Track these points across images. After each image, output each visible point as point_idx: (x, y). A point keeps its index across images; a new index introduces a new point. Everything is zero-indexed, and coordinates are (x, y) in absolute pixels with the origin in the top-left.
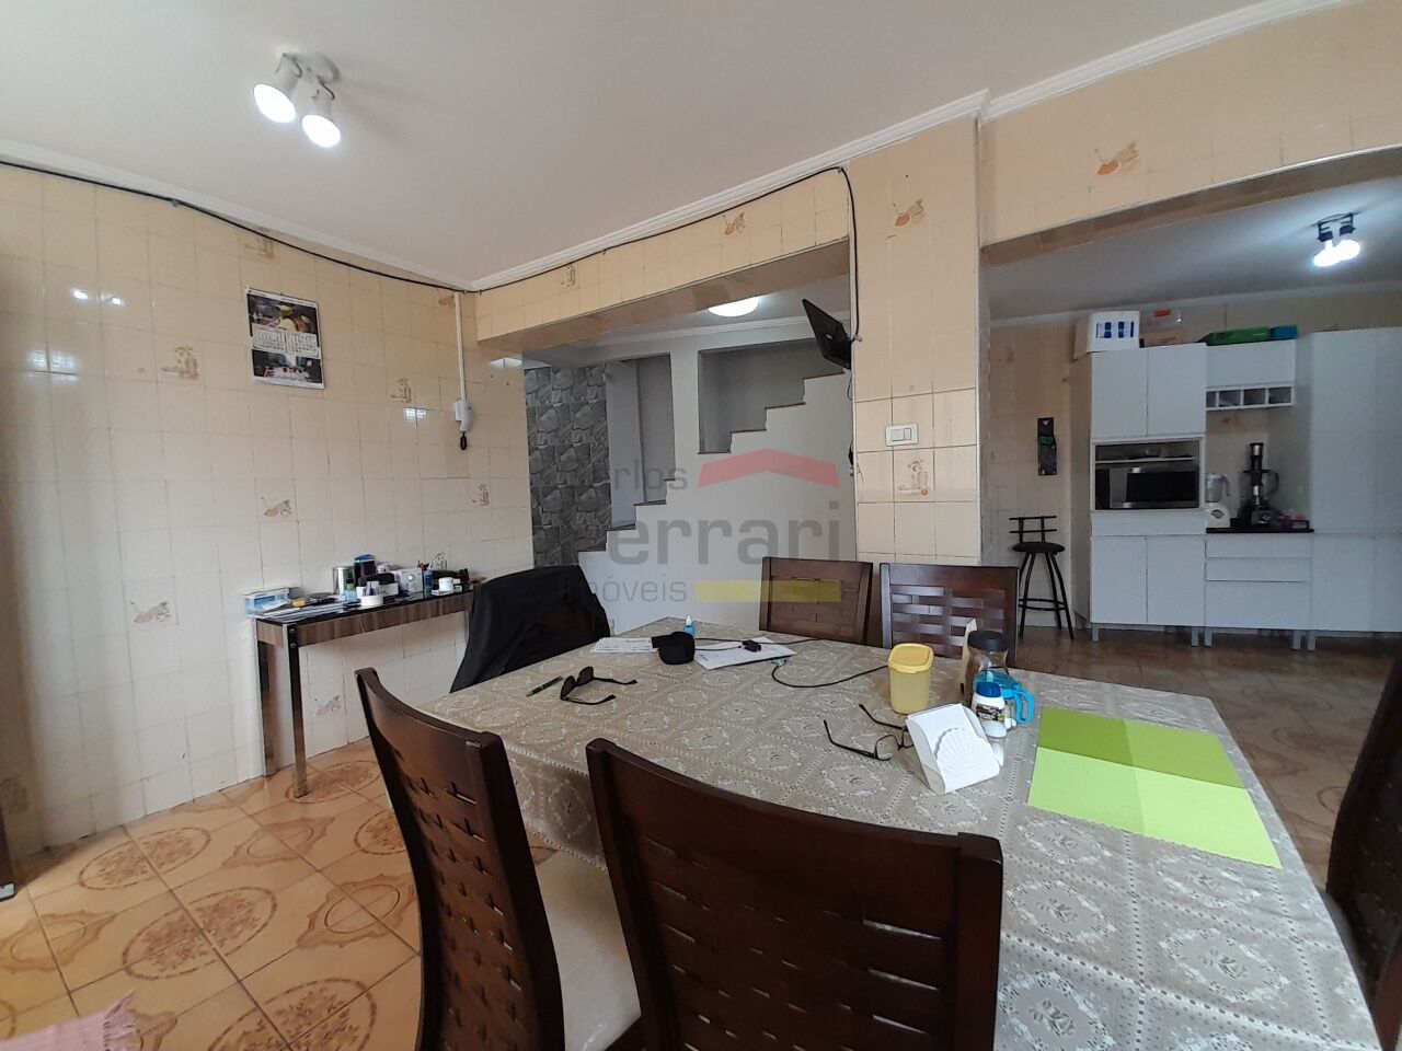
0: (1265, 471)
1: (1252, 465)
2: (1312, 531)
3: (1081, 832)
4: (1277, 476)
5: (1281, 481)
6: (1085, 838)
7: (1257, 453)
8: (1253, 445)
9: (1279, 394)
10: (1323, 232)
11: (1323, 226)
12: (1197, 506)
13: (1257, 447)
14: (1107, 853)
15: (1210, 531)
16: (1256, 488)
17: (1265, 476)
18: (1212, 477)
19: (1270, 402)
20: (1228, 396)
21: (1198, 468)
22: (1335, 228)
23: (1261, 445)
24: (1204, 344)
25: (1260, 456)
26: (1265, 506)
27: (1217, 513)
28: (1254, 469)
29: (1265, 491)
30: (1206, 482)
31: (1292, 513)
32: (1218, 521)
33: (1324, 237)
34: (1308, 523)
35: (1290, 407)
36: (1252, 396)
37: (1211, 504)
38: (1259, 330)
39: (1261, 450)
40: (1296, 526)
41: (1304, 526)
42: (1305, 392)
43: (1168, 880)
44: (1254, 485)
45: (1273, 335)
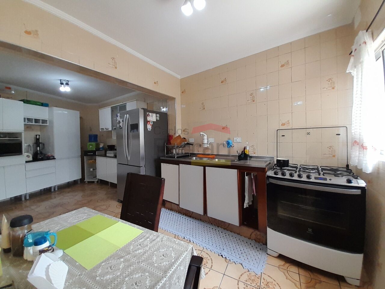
0: (41, 143)
1: (37, 141)
2: (55, 159)
3: (110, 262)
4: (44, 144)
5: (45, 146)
6: (113, 262)
7: (38, 138)
8: (37, 135)
9: (44, 121)
10: (61, 82)
11: (61, 81)
12: (22, 154)
13: (38, 136)
14: (122, 260)
15: (26, 162)
16: (38, 148)
17: (40, 144)
18: (26, 145)
19: (42, 123)
20: (29, 120)
21: (22, 142)
22: (64, 83)
23: (39, 135)
24: (23, 102)
25: (39, 139)
26: (41, 153)
27: (28, 156)
28: (37, 142)
29: (41, 148)
30: (24, 146)
31: (49, 154)
32: (29, 158)
33: (62, 84)
34: (54, 157)
35: (47, 125)
36: (37, 121)
37: (26, 153)
38: (39, 102)
39: (39, 137)
40: (51, 158)
41: (53, 158)
42: (51, 122)
43: (137, 252)
44: (37, 147)
45: (42, 105)
